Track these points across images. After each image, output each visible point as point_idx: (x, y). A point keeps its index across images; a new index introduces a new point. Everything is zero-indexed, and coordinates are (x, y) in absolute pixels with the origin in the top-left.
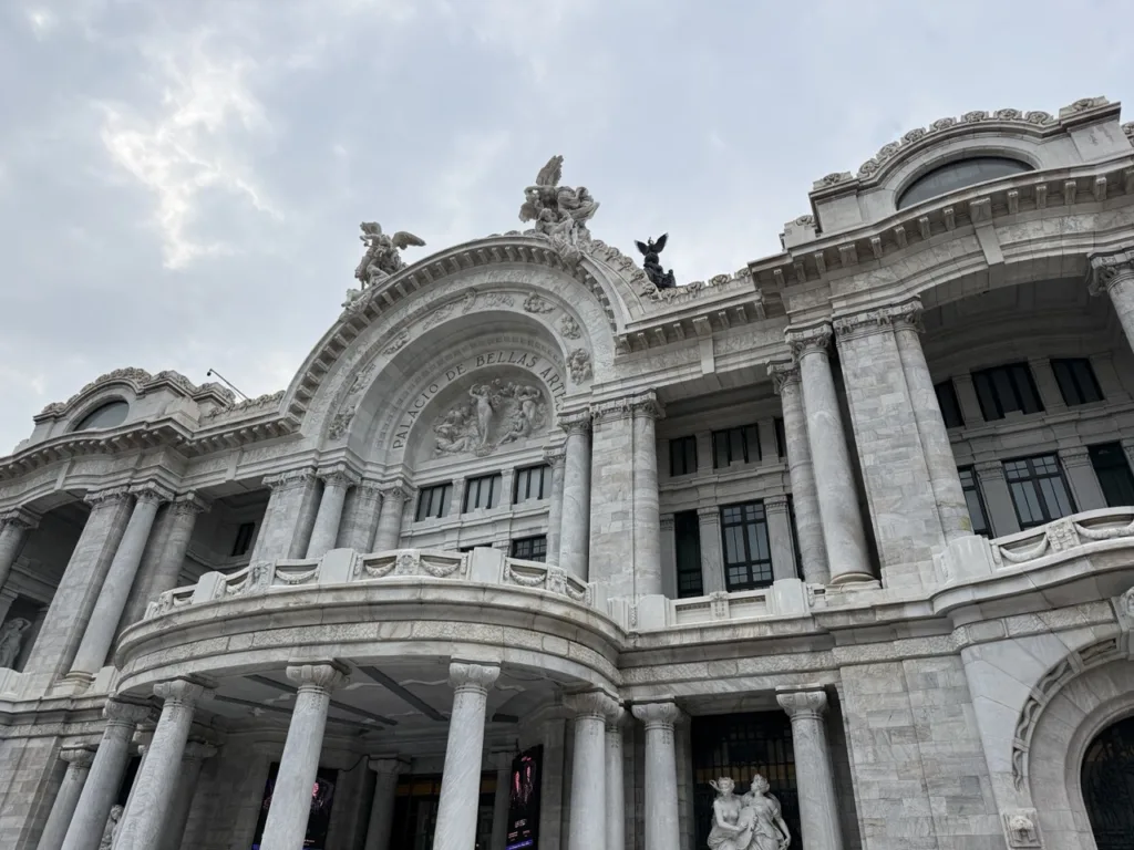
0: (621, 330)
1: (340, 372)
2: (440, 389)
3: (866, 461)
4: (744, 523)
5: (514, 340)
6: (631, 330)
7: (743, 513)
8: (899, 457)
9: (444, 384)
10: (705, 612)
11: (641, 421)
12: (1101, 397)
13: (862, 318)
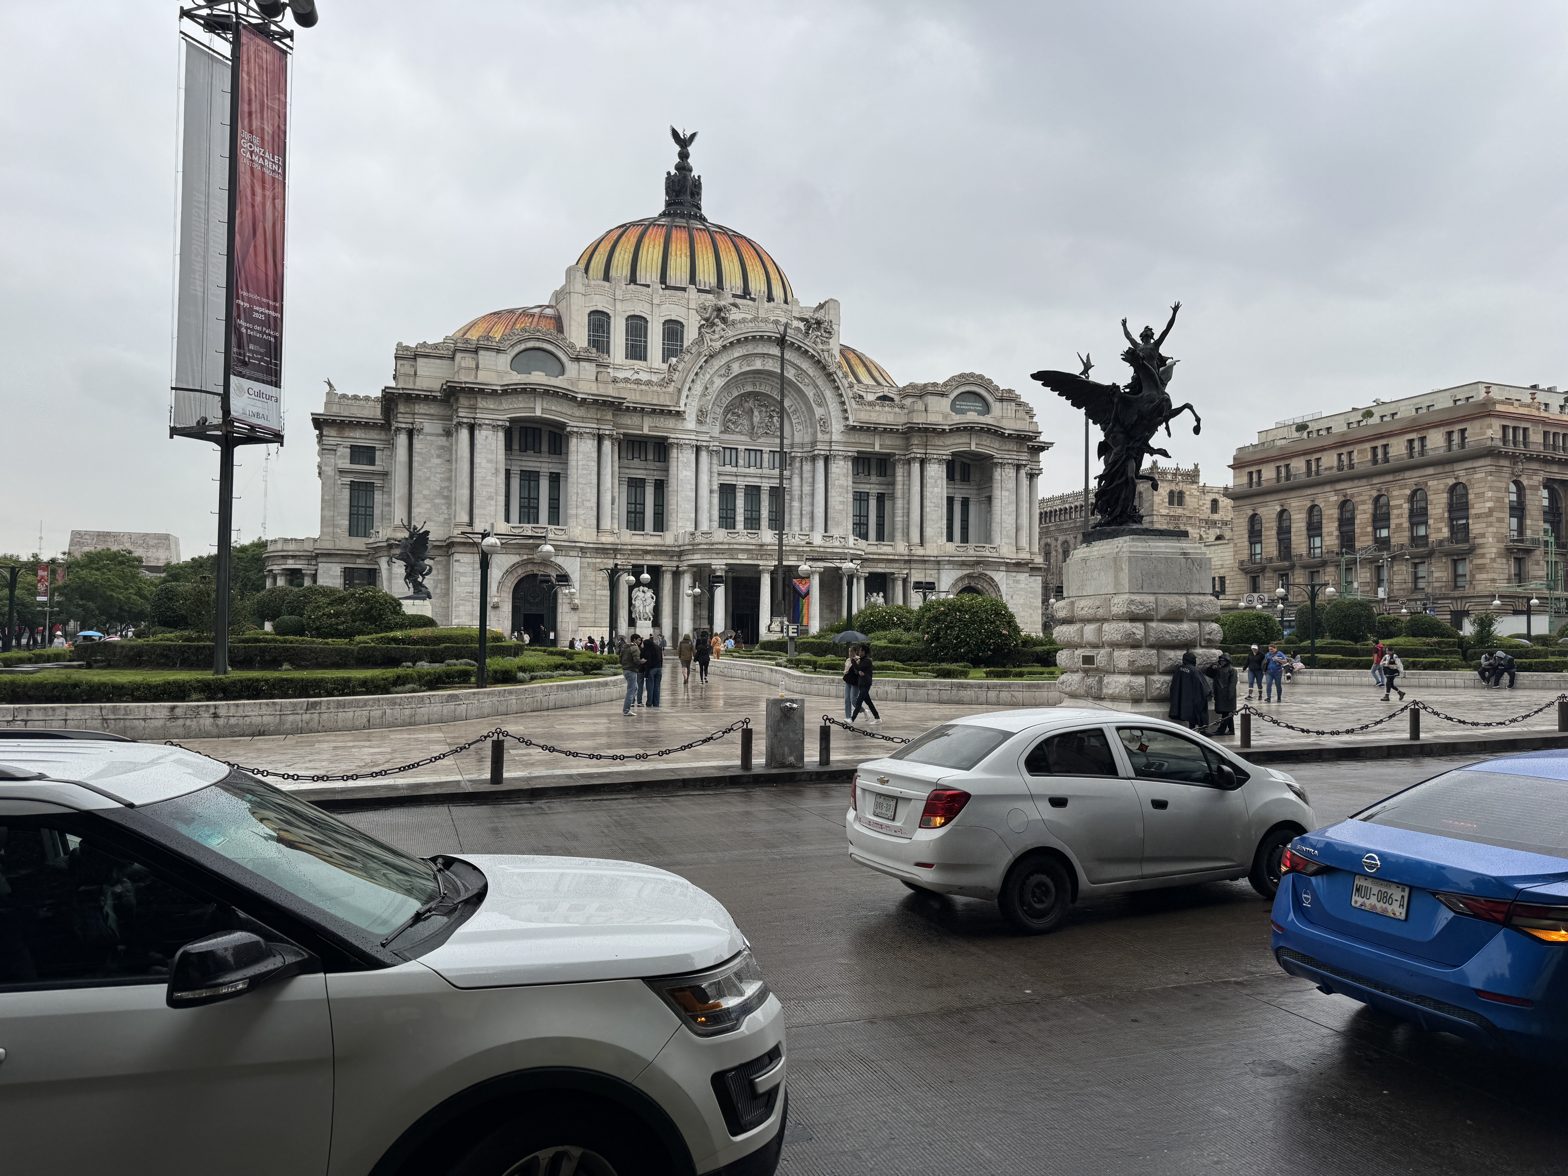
0: (851, 422)
1: (699, 382)
3: (927, 509)
4: (860, 500)
6: (855, 424)
7: (860, 496)
8: (935, 511)
9: (735, 394)
11: (850, 463)
12: (969, 481)
13: (935, 456)
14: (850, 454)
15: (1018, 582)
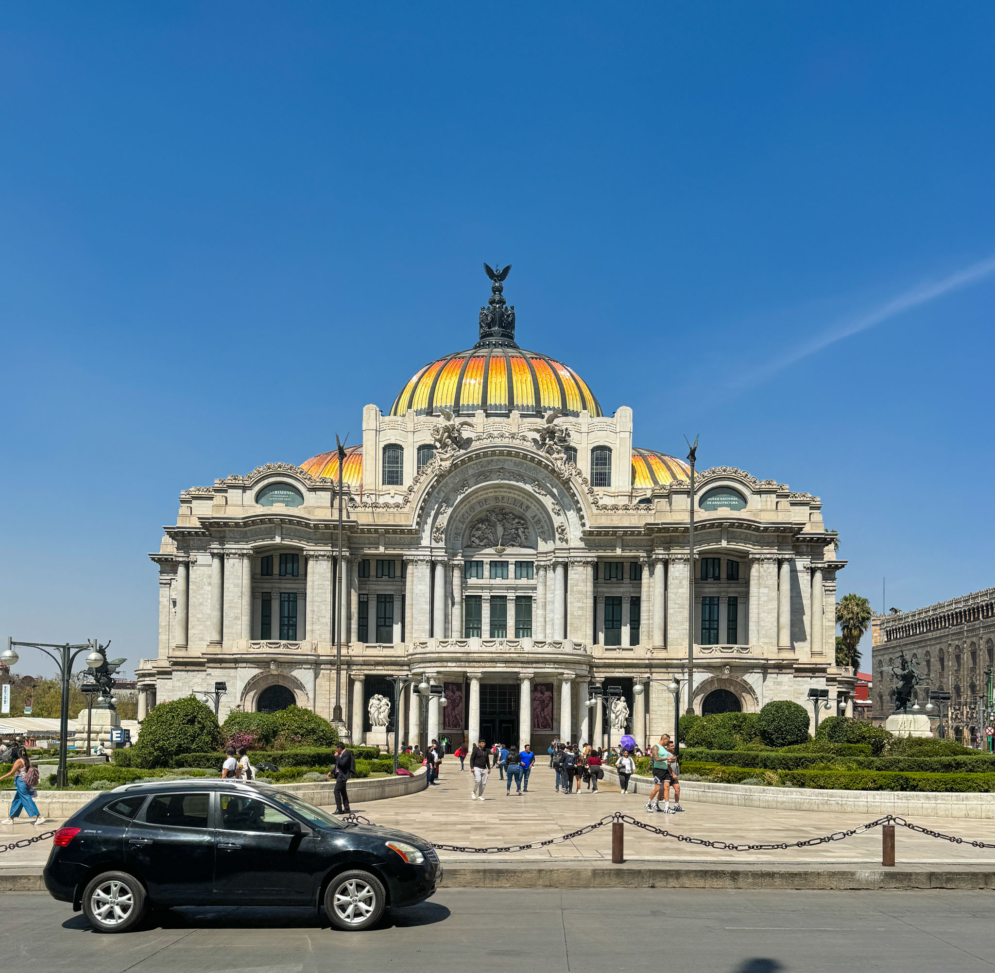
0: (587, 528)
2: (476, 512)
3: (670, 611)
4: (613, 605)
5: (519, 495)
6: (592, 529)
7: (613, 601)
8: (680, 612)
9: (478, 509)
10: (615, 652)
12: (737, 579)
13: (679, 556)
14: (589, 559)
15: (779, 684)
